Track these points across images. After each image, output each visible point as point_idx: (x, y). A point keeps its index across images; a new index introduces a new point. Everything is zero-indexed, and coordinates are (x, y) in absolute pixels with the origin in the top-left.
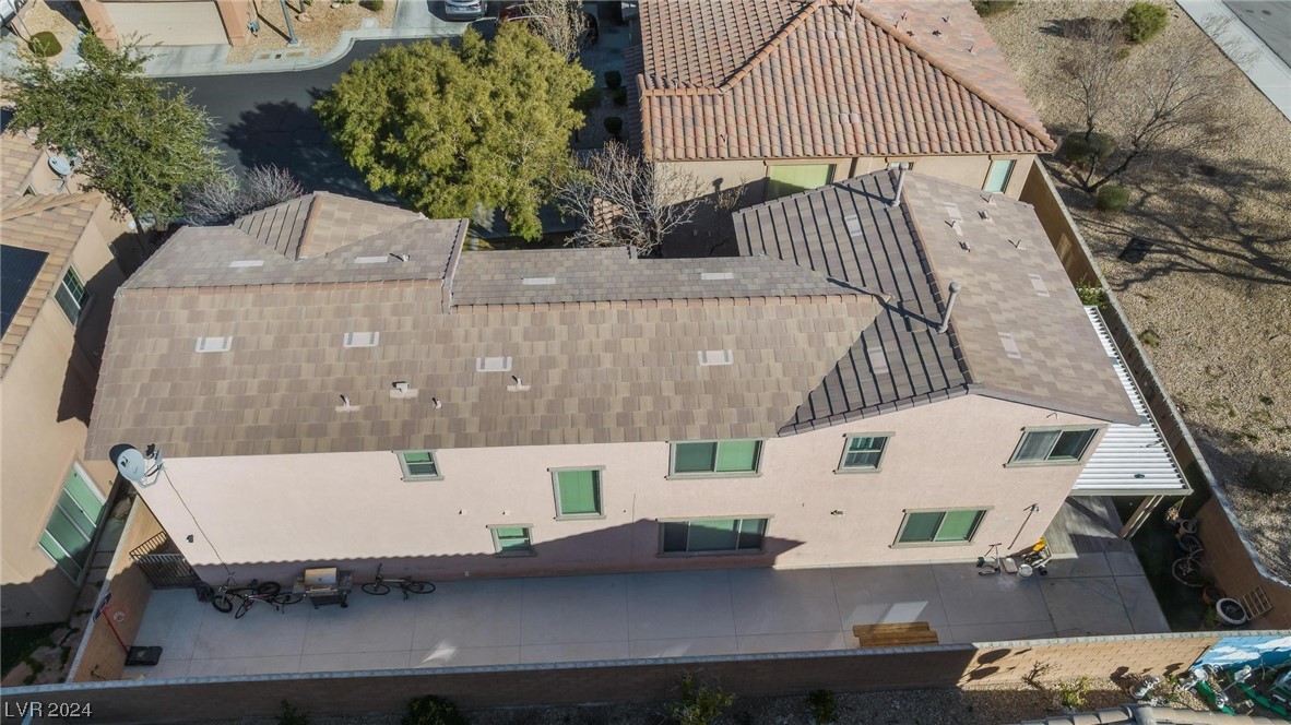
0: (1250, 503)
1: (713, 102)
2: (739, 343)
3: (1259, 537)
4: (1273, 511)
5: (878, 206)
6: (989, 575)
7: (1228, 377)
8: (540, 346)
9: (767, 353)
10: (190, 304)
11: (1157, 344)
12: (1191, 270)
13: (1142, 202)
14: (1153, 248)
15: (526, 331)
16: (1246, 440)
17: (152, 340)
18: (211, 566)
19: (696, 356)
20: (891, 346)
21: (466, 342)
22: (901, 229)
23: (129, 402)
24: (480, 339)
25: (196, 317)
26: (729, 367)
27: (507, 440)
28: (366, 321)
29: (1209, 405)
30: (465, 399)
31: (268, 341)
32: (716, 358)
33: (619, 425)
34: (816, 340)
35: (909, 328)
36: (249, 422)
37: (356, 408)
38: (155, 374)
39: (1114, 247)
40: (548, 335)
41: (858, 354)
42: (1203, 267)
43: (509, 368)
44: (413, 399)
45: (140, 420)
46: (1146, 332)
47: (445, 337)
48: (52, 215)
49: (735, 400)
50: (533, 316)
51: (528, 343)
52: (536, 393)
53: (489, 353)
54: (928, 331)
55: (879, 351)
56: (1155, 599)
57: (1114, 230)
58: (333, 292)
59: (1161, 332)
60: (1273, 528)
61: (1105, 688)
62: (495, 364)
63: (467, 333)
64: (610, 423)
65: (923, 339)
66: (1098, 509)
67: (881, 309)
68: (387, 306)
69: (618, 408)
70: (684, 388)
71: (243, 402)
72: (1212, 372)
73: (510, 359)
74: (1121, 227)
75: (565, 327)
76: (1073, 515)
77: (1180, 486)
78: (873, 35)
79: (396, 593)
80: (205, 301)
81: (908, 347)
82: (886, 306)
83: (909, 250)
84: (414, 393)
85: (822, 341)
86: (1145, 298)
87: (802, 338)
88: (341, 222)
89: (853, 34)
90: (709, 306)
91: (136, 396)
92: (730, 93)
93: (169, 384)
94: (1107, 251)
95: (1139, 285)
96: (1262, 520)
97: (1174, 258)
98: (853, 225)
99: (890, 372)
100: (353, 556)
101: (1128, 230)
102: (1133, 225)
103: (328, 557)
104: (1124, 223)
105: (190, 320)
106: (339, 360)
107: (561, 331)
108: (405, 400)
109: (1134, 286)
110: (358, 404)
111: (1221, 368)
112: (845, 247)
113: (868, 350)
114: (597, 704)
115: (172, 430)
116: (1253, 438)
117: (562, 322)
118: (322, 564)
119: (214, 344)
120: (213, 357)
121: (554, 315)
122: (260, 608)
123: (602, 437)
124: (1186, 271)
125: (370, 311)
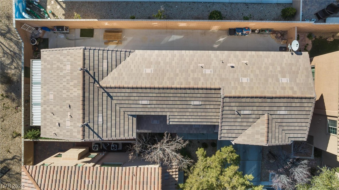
0: (13, 76)
3: (16, 66)
4: (9, 73)
5: (91, 125)
8: (196, 76)
15: (200, 80)
16: (5, 95)
19: (154, 71)
20: (101, 69)
21: (216, 78)
22: (87, 113)
24: (212, 78)
25: (292, 88)
28: (244, 85)
29: (9, 108)
31: (270, 80)
32: (148, 71)
35: (94, 73)
40: (194, 79)
41: (110, 69)
43: (204, 70)
44: (229, 63)
46: (15, 138)
47: (222, 79)
50: (198, 85)
51: (199, 77)
53: (210, 75)
54: (90, 70)
55: (104, 68)
62: (208, 71)
63: (216, 80)
65: (92, 68)
67: (100, 83)
68: (239, 89)
73: (204, 73)
81: (96, 66)
82: (98, 83)
83: (87, 103)
85: (119, 74)
86: (9, 151)
87: (124, 75)
93: (293, 70)
94: (12, 174)
95: (9, 157)
98: (100, 120)
99: (103, 60)
106: (250, 74)
107: (190, 80)
109: (11, 157)
110: (243, 63)
112: (105, 110)
113: (107, 69)
116: (2, 95)
117: (190, 82)
119: (284, 80)
120: (284, 77)
121: (192, 85)
125: (243, 88)
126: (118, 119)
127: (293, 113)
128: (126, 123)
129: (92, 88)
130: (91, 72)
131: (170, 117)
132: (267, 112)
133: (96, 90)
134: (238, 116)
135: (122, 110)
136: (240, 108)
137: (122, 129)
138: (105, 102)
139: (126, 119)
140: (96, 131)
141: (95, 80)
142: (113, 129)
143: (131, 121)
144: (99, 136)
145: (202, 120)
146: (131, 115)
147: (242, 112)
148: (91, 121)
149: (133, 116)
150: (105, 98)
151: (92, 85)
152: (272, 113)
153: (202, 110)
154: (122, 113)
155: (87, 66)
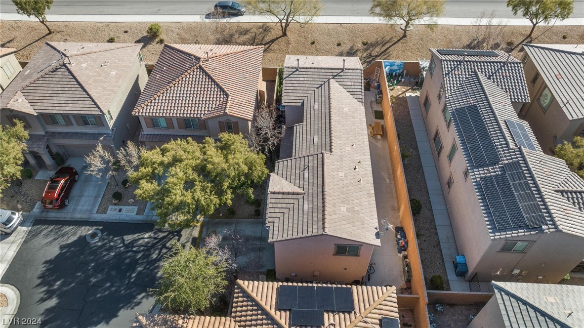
5: (297, 73)
20: (345, 80)
35: (341, 76)
41: (345, 87)
65: (345, 74)
67: (333, 79)
81: (347, 77)
98: (301, 79)
113: (345, 84)
126: (301, 92)
127: (305, 216)
128: (297, 98)
129: (329, 74)
130: (342, 74)
131: (301, 126)
132: (307, 193)
133: (327, 77)
134: (302, 169)
135: (309, 95)
136: (311, 168)
137: (291, 94)
138: (316, 83)
139: (300, 98)
140: (291, 76)
141: (335, 76)
142: (292, 88)
143: (298, 101)
144: (286, 77)
145: (297, 149)
146: (303, 102)
147: (306, 172)
148: (301, 73)
149: (303, 103)
150: (320, 83)
151: (332, 74)
152: (306, 197)
153: (308, 145)
154: (306, 95)
155: (347, 71)
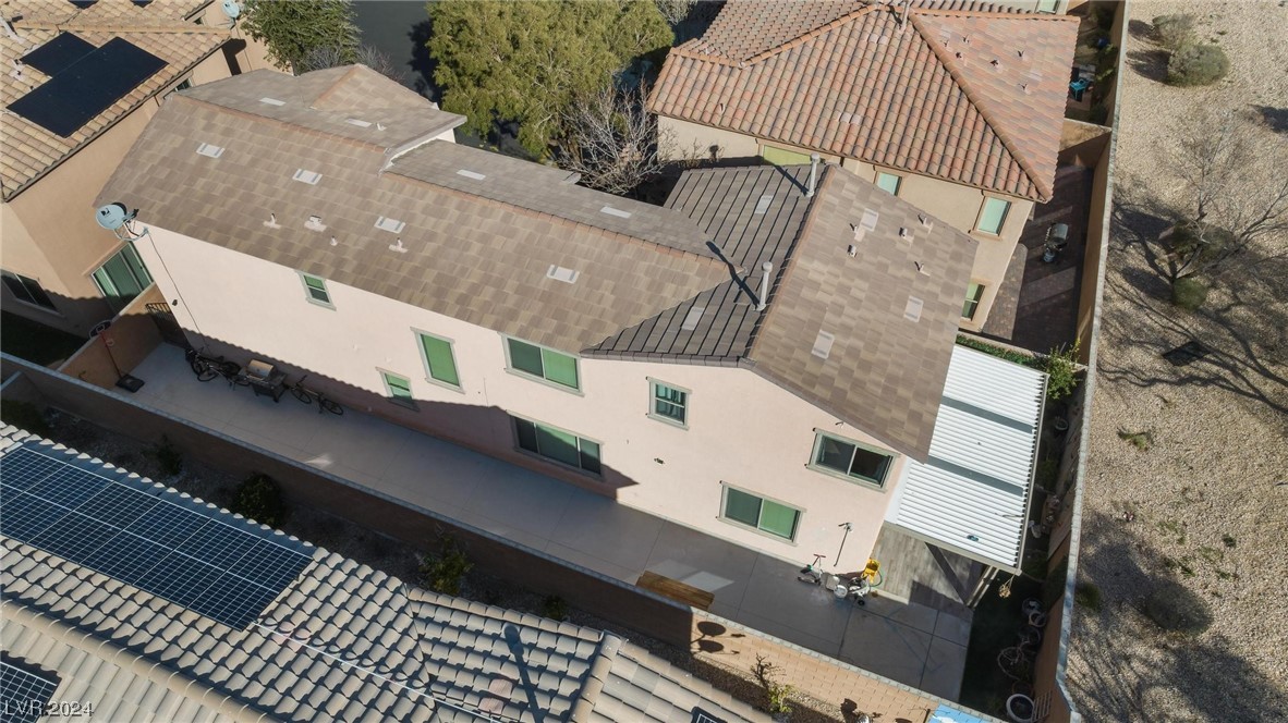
0: (1138, 629)
1: (730, 74)
2: (589, 269)
3: (1124, 663)
4: (1157, 646)
5: (795, 193)
6: (807, 583)
7: (1203, 505)
8: (431, 222)
9: (609, 283)
10: (210, 117)
11: (1146, 449)
12: (1237, 390)
13: (1228, 308)
14: (1208, 356)
15: (427, 206)
16: (1179, 571)
17: (174, 135)
18: (193, 332)
19: (549, 267)
21: (379, 201)
22: (798, 217)
23: (139, 174)
24: (390, 202)
25: (209, 127)
26: (570, 285)
27: (368, 286)
28: (318, 164)
29: (1161, 524)
30: (356, 243)
31: (246, 158)
32: (563, 274)
33: (457, 302)
34: (656, 287)
35: (736, 300)
36: (204, 214)
37: (278, 227)
38: (164, 160)
39: (1165, 342)
40: (441, 215)
41: (683, 309)
42: (1251, 392)
43: (398, 231)
44: (318, 232)
45: (139, 190)
46: (1143, 433)
47: (366, 193)
48: (188, 38)
49: (560, 315)
50: (439, 197)
51: (424, 216)
52: (407, 257)
53: (391, 215)
54: (749, 306)
55: (699, 311)
56: (962, 671)
57: (1176, 327)
58: (307, 135)
59: (1159, 439)
60: (1145, 662)
61: (831, 714)
62: (391, 225)
63: (383, 194)
64: (450, 300)
65: (739, 312)
66: (958, 570)
68: (337, 157)
69: (462, 290)
70: (524, 291)
71: (208, 198)
72: (1189, 495)
73: (403, 224)
74: (1186, 326)
75: (457, 213)
76: (929, 567)
77: (1012, 563)
78: (916, 47)
79: (316, 405)
80: (221, 119)
81: (724, 315)
83: (790, 235)
84: (322, 228)
85: (660, 287)
86: (1165, 401)
87: (645, 280)
88: (363, 91)
89: (896, 43)
90: (579, 231)
91: (145, 171)
92: (750, 69)
93: (169, 170)
94: (1155, 344)
95: (1167, 387)
96: (1139, 649)
97: (1226, 373)
98: (764, 204)
99: (694, 330)
100: (287, 361)
101: (1192, 331)
102: (1200, 328)
103: (270, 355)
104: (1191, 324)
105: (204, 129)
106: (284, 187)
107: (453, 213)
108: (314, 232)
109: (1160, 386)
110: (281, 224)
111: (1201, 494)
113: (693, 309)
114: (389, 537)
115: (154, 203)
116: (1187, 571)
117: (458, 208)
118: (264, 359)
119: (211, 151)
120: (206, 159)
121: (455, 199)
122: (221, 380)
123: (463, 315)
124: (1229, 389)
125: (324, 158)
141: (742, 282)
